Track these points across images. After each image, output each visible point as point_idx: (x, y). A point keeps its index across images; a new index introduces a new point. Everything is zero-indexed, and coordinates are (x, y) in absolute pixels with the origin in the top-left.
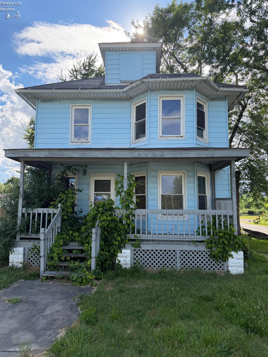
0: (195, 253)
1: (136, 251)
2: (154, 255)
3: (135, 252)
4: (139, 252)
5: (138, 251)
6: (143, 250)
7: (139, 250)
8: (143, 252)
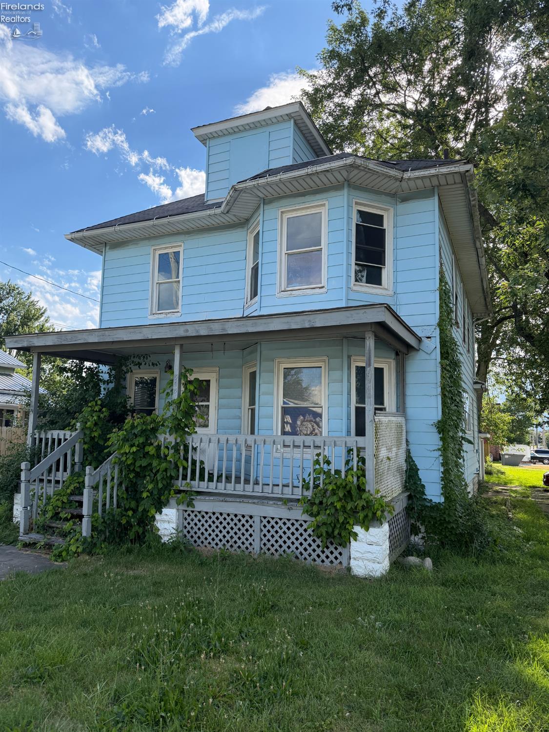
0: (289, 524)
1: (187, 513)
2: (217, 523)
3: (186, 515)
4: (192, 515)
5: (191, 513)
6: (200, 512)
7: (193, 512)
8: (199, 517)
